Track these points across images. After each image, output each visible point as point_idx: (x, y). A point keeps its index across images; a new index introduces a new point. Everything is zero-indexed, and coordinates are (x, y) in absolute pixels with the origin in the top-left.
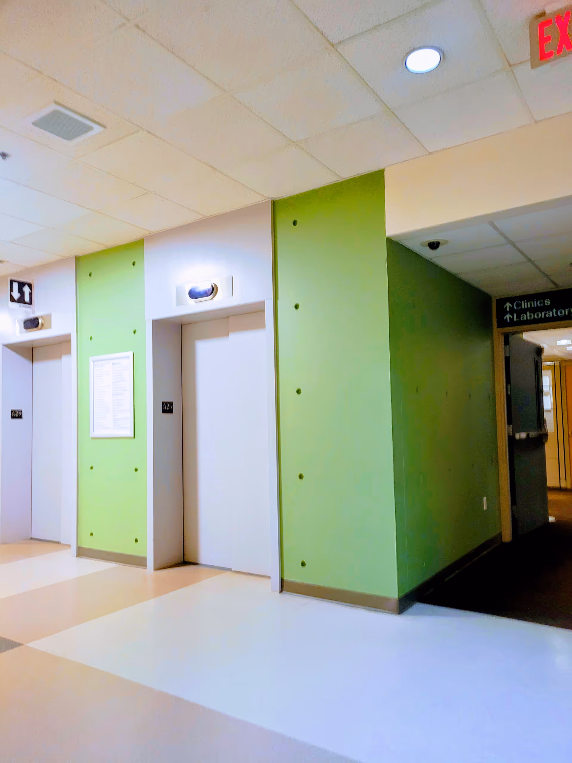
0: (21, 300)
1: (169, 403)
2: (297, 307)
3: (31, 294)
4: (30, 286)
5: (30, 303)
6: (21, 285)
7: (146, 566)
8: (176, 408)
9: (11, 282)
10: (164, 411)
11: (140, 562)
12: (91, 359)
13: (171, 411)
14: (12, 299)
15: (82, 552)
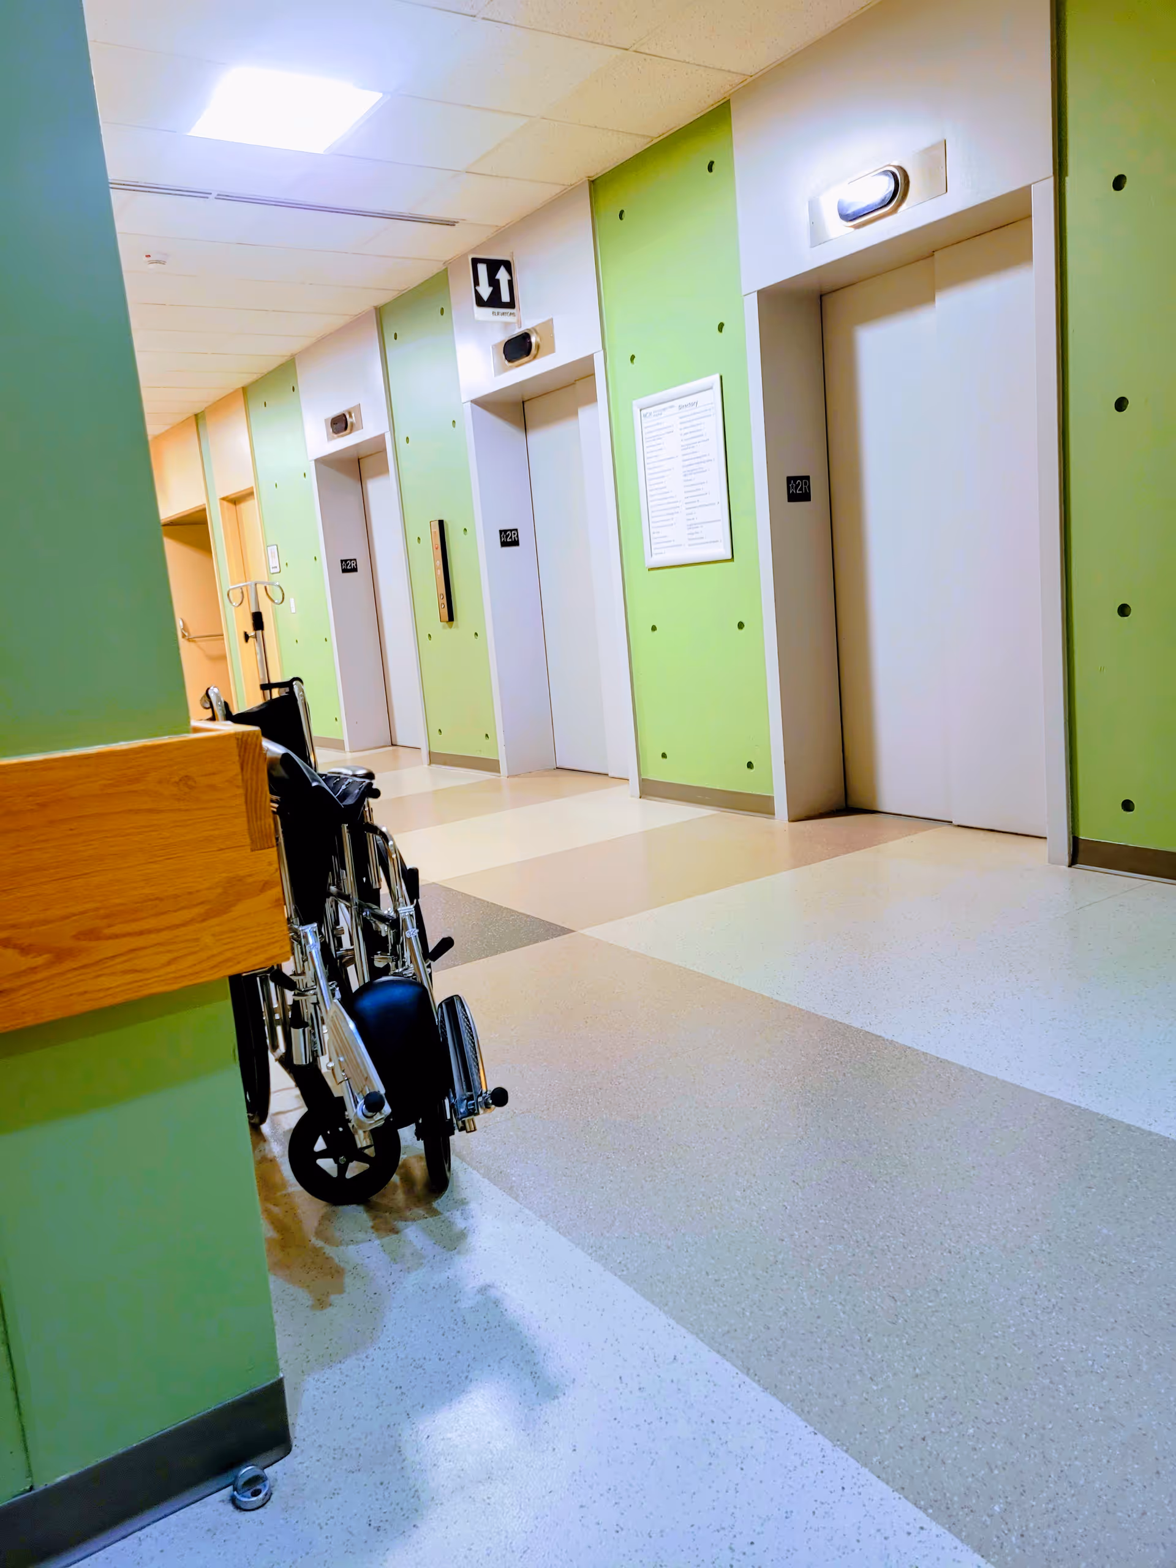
0: (494, 301)
1: (801, 478)
2: (1119, 183)
3: (511, 284)
4: (508, 265)
5: (511, 305)
6: (494, 266)
7: (774, 814)
8: (817, 488)
9: (475, 262)
10: (792, 498)
11: (761, 806)
12: (637, 404)
13: (805, 497)
14: (480, 302)
15: (650, 789)
